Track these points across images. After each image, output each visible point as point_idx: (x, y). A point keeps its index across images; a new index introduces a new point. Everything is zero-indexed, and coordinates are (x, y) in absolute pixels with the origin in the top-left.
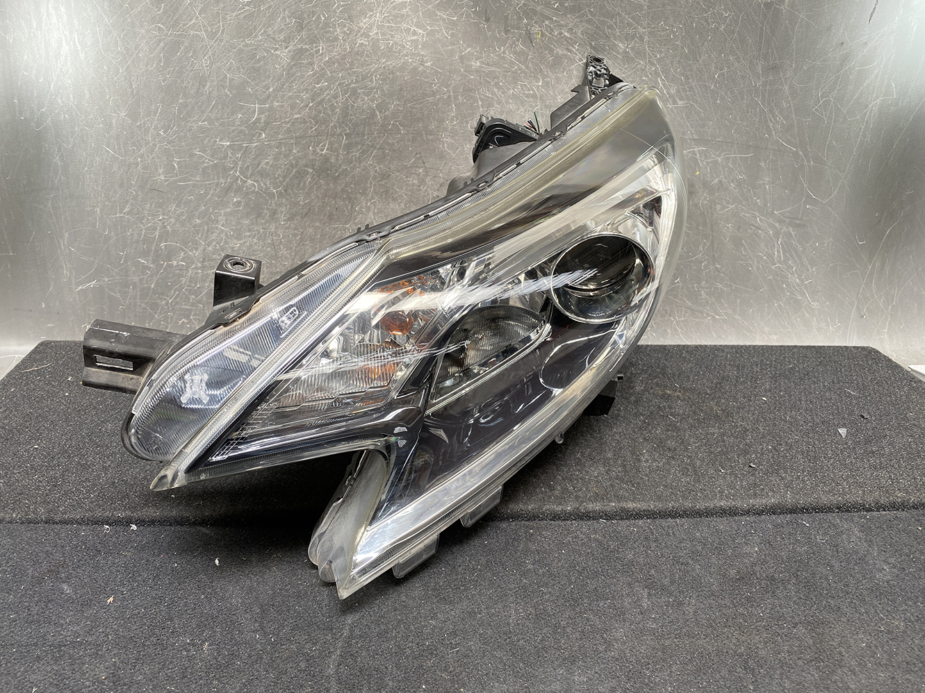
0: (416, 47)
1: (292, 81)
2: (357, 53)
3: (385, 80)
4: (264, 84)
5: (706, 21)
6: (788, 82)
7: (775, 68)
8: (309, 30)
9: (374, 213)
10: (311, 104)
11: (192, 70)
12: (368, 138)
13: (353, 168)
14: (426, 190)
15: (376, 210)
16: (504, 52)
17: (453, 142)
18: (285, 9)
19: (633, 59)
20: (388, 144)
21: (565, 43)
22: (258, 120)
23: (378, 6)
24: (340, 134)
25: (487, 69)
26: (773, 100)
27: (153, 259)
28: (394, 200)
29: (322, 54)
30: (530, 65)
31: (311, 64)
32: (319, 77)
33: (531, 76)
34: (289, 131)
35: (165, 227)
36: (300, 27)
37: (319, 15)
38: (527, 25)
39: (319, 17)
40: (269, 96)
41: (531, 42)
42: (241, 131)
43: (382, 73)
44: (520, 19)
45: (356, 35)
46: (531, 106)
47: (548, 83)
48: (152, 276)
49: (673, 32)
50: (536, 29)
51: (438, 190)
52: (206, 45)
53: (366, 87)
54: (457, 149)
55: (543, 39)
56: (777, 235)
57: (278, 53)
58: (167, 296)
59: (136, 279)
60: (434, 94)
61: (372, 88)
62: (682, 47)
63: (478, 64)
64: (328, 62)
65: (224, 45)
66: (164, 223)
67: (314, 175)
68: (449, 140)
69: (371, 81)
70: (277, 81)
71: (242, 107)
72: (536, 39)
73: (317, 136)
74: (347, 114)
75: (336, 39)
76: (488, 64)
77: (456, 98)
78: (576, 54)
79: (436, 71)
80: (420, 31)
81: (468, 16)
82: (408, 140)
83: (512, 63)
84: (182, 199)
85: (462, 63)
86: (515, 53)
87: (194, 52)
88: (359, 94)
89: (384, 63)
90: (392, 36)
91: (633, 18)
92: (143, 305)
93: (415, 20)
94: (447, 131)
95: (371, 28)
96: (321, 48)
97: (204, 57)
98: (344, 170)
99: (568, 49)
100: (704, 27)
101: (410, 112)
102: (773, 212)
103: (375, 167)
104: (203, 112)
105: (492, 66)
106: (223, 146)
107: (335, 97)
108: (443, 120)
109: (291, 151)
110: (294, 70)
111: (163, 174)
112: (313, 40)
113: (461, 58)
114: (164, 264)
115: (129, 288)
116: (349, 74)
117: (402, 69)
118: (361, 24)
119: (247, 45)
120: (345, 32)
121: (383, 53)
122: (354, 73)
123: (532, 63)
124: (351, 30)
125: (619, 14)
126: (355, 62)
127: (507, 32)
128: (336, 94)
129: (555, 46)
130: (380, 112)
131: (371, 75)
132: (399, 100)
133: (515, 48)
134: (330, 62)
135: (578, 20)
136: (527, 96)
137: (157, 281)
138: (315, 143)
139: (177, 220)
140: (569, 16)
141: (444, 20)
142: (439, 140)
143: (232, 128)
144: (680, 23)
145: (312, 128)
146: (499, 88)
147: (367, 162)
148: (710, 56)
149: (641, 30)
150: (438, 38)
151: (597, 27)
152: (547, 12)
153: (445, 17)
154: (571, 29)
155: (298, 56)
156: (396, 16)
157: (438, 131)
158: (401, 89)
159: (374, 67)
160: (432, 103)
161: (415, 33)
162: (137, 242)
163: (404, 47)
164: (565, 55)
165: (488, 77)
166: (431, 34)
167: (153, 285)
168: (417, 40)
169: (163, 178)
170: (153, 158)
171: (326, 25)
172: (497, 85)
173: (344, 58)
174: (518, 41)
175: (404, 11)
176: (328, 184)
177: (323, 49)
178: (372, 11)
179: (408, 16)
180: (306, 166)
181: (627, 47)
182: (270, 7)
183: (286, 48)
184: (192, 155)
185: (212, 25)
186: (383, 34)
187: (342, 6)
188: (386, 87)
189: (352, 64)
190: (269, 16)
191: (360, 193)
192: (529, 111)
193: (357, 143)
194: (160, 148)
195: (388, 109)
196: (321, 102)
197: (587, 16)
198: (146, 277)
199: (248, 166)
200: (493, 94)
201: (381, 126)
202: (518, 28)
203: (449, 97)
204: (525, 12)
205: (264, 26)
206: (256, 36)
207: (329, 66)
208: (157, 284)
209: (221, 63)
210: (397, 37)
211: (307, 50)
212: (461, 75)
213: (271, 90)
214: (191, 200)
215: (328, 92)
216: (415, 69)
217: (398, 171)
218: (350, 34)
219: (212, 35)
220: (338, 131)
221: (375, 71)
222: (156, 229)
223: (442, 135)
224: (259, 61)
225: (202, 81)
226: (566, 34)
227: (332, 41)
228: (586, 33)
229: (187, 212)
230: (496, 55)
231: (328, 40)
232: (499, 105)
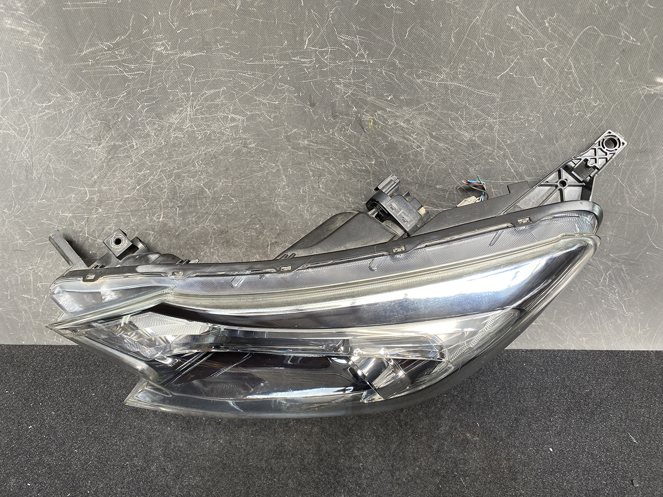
0: (237, 132)
1: (114, 171)
2: (174, 145)
3: (208, 164)
4: (87, 172)
5: (570, 110)
6: (657, 164)
7: (644, 152)
8: (118, 130)
9: (218, 256)
10: (138, 187)
11: (14, 162)
12: (201, 208)
13: (192, 228)
14: (264, 239)
15: (219, 254)
16: (333, 134)
17: (286, 204)
18: (86, 113)
19: (479, 146)
20: (222, 211)
21: (401, 132)
22: (91, 200)
23: (187, 101)
24: (173, 207)
25: (315, 147)
26: (634, 178)
27: (34, 295)
28: (235, 246)
29: (137, 148)
30: (362, 147)
31: (129, 157)
32: (141, 166)
33: (363, 156)
34: (122, 206)
35: (36, 273)
36: (108, 128)
37: (124, 116)
38: (356, 113)
39: (124, 118)
40: (95, 182)
41: (363, 128)
42: (79, 207)
43: (204, 159)
44: (348, 106)
45: (168, 130)
46: (364, 178)
47: (381, 163)
48: (38, 304)
49: (528, 121)
50: (367, 117)
51: (276, 238)
52: (20, 142)
53: (189, 171)
54: (291, 209)
55: (376, 126)
56: (607, 269)
57: (93, 148)
58: (55, 316)
59: (25, 307)
60: (262, 169)
61: (196, 172)
62: (538, 134)
63: (306, 142)
64: (145, 154)
65: (37, 142)
66: (34, 271)
67: (156, 236)
68: (283, 203)
69: (194, 166)
70: (100, 170)
71: (73, 190)
72: (368, 126)
73: (150, 209)
74: (175, 193)
75: (148, 135)
76: (316, 143)
77: (285, 170)
78: (414, 142)
79: (262, 151)
80: (239, 117)
81: (291, 100)
82: (242, 207)
83: (341, 143)
84: (44, 254)
85: (289, 141)
86: (344, 136)
87: (10, 147)
88: (184, 177)
89: (204, 151)
90: (208, 126)
91: (483, 111)
92: (38, 322)
93: (231, 107)
94: (279, 196)
95: (183, 122)
96: (134, 144)
97: (22, 151)
98: (183, 231)
99: (404, 138)
100: (567, 115)
101: (240, 186)
102: (608, 255)
103: (212, 226)
104: (38, 193)
105: (321, 144)
106: (67, 217)
107: (161, 180)
108: (275, 189)
109: (129, 220)
110: (113, 161)
111: (20, 238)
112: (124, 138)
113: (288, 138)
114: (44, 296)
115: (22, 313)
116: (169, 162)
117: (225, 152)
118: (171, 120)
119: (59, 142)
120: (155, 129)
121: (202, 142)
122: (175, 161)
123: (364, 145)
124: (162, 127)
125: (466, 107)
126: (173, 153)
127: (334, 117)
128: (161, 178)
129: (388, 133)
130: (209, 189)
131: (193, 162)
132: (227, 178)
133: (344, 131)
134: (147, 154)
135: (417, 112)
136: (359, 170)
137: (43, 307)
138: (150, 214)
139: (45, 268)
140: (405, 108)
141: (264, 104)
142: (273, 204)
143: (70, 204)
144: (538, 112)
145: (143, 204)
146: (330, 162)
147: (204, 224)
148: (568, 141)
149: (491, 120)
150: (260, 122)
151: (439, 119)
152: (378, 103)
153: (265, 101)
154: (408, 120)
155: (113, 151)
156: (209, 107)
157: (270, 198)
158: (227, 169)
159: (193, 155)
160: (261, 177)
161: (233, 120)
162: (17, 285)
163: (223, 134)
164: (401, 142)
165: (318, 153)
166: (251, 118)
167: (41, 310)
168: (237, 126)
169: (21, 242)
170: (6, 229)
171: (134, 124)
172: (327, 160)
173: (160, 150)
174: (348, 125)
175: (217, 101)
176: (171, 241)
177: (137, 144)
178: (181, 106)
179: (223, 105)
180: (147, 230)
181: (474, 136)
182: (70, 111)
183: (100, 145)
184: (41, 224)
185: (19, 125)
186: (198, 126)
187: (147, 106)
188: (210, 170)
189: (170, 154)
190: (72, 119)
191: (202, 244)
192: (361, 182)
193: (191, 213)
194: (9, 222)
195: (217, 186)
196: (147, 185)
197: (427, 109)
198: (33, 305)
199: (94, 230)
200: (323, 165)
201: (212, 199)
202: (347, 115)
203: (278, 170)
204: (353, 101)
205: (70, 126)
206: (65, 135)
207: (148, 158)
208: (43, 309)
209: (40, 155)
210: (215, 127)
211: (120, 146)
212: (289, 152)
213: (96, 177)
214: (53, 254)
215: (152, 177)
216: (238, 152)
217: (236, 228)
218: (162, 130)
219: (23, 133)
220: (170, 205)
221: (196, 158)
222: (29, 276)
223: (274, 200)
224: (76, 155)
225: (28, 170)
226: (402, 124)
227: (144, 137)
228: (426, 124)
229: (51, 262)
230: (325, 136)
231: (140, 137)
232: (331, 174)
